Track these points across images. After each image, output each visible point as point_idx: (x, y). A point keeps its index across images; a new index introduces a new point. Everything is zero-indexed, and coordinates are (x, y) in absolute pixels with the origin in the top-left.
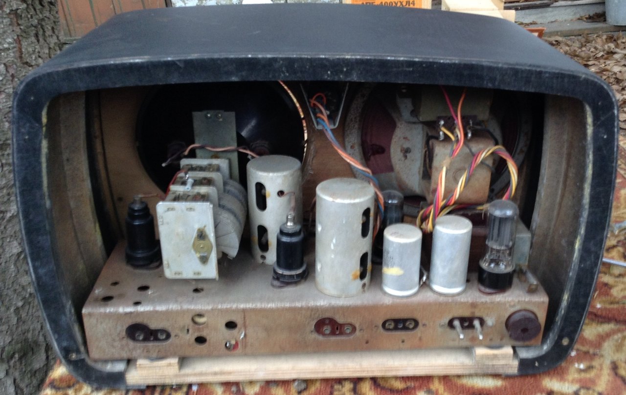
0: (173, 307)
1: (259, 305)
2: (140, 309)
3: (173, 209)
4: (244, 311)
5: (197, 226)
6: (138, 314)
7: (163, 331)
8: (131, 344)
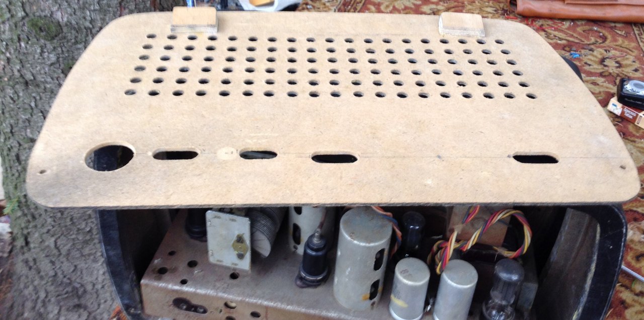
0: (211, 292)
1: (279, 305)
2: (185, 288)
3: (219, 217)
4: (267, 308)
5: (237, 233)
6: (182, 292)
7: (201, 307)
8: (177, 310)
